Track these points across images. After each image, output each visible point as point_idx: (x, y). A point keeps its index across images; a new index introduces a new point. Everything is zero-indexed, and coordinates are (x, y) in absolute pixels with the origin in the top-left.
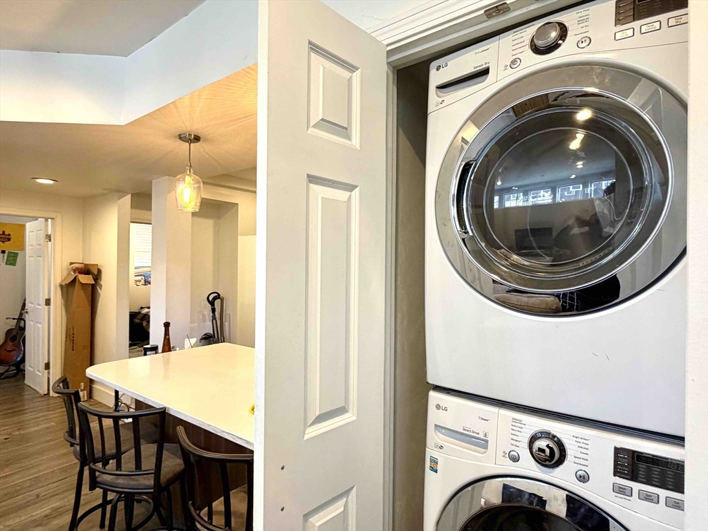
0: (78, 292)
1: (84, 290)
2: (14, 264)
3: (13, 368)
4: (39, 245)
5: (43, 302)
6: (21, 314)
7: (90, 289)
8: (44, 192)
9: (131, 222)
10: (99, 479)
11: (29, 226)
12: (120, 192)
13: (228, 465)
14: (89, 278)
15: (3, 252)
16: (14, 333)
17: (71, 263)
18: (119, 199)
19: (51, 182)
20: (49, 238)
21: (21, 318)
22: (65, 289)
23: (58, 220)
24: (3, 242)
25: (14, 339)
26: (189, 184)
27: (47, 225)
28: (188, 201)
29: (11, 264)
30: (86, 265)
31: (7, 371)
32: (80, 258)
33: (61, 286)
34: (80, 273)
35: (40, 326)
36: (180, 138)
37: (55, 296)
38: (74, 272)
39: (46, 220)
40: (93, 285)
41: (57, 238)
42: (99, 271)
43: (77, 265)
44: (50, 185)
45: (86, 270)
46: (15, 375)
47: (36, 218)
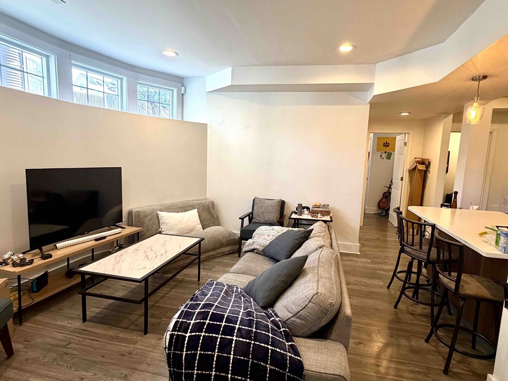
0: (416, 174)
1: (420, 174)
2: (390, 159)
3: (384, 212)
4: (401, 148)
5: (400, 179)
6: (390, 185)
7: (423, 173)
8: (404, 119)
9: (452, 132)
10: (405, 250)
11: (398, 138)
12: (446, 114)
13: (452, 246)
14: (423, 167)
15: (386, 152)
16: (387, 194)
17: (415, 158)
18: (445, 118)
19: (408, 114)
20: (405, 144)
21: (390, 188)
22: (410, 172)
23: (411, 135)
24: (386, 147)
25: (386, 197)
26: (476, 107)
27: (405, 137)
28: (474, 118)
29: (388, 159)
30: (423, 159)
31: (381, 213)
32: (419, 155)
33: (409, 171)
34: (419, 164)
35: (397, 191)
36: (473, 80)
37: (406, 176)
38: (416, 163)
39: (405, 134)
40: (425, 170)
41: (409, 145)
42: (429, 163)
43: (418, 159)
44: (407, 116)
45: (422, 162)
46: (385, 216)
47: (402, 134)
